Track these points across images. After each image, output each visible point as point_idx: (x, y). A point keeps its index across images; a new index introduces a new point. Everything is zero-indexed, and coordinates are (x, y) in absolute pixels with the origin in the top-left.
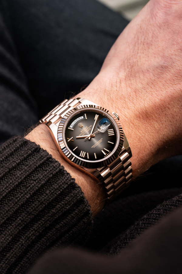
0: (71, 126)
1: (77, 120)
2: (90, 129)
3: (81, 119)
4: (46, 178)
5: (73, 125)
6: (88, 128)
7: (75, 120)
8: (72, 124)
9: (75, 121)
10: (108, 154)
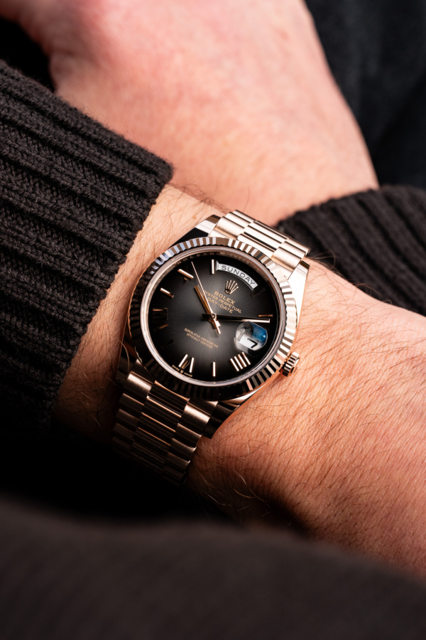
0: (220, 267)
1: (242, 275)
2: (231, 311)
3: (249, 283)
4: (55, 263)
5: (227, 270)
6: (230, 306)
7: (241, 272)
8: (227, 266)
9: (238, 270)
10: (182, 372)
